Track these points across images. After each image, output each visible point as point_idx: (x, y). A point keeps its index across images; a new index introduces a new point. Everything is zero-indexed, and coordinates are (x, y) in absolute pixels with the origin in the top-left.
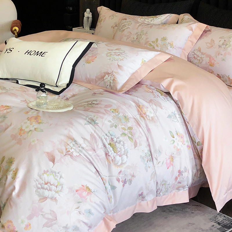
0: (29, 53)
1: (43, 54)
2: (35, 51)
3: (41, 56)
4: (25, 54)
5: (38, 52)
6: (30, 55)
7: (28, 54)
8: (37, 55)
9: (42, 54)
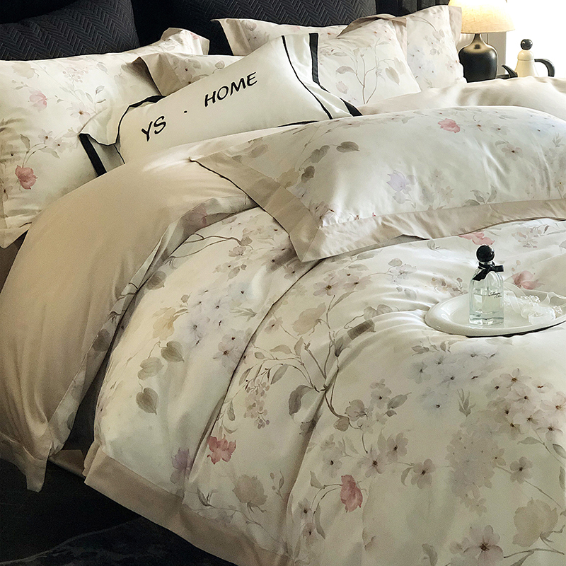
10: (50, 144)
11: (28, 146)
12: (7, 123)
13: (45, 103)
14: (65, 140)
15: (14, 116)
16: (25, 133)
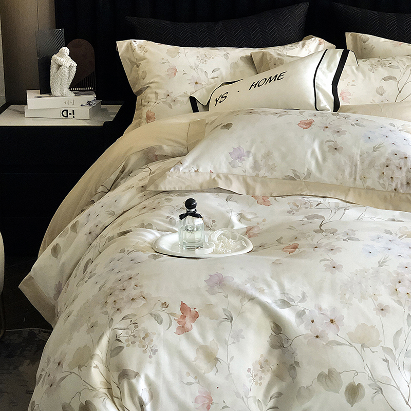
0: (256, 85)
1: (280, 76)
2: (266, 79)
3: (278, 79)
4: (250, 89)
5: (270, 78)
6: (259, 86)
7: (255, 87)
8: (270, 81)
9: (277, 78)
10: (169, 99)
11: (157, 99)
12: (151, 83)
13: (175, 74)
14: (179, 98)
15: (155, 80)
16: (157, 91)
